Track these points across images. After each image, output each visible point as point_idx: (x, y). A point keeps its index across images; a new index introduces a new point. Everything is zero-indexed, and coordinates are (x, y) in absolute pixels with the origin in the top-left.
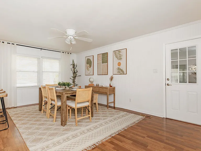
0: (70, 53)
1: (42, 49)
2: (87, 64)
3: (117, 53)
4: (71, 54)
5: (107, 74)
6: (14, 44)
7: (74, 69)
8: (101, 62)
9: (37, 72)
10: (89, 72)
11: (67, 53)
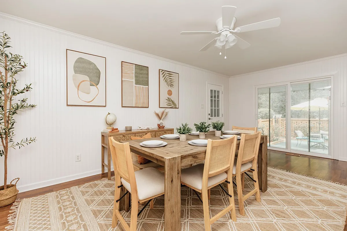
2: (76, 72)
3: (167, 74)
5: (148, 108)
8: (134, 80)
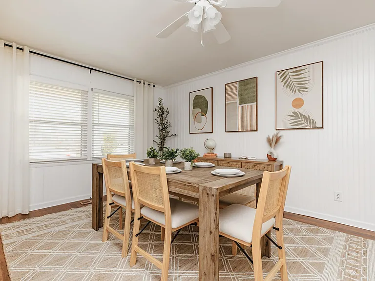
0: (152, 85)
1: (92, 69)
2: (194, 107)
3: (291, 74)
4: (154, 86)
5: (256, 131)
6: (22, 50)
7: (163, 120)
8: (238, 101)
9: (81, 124)
10: (199, 126)
11: (146, 83)
